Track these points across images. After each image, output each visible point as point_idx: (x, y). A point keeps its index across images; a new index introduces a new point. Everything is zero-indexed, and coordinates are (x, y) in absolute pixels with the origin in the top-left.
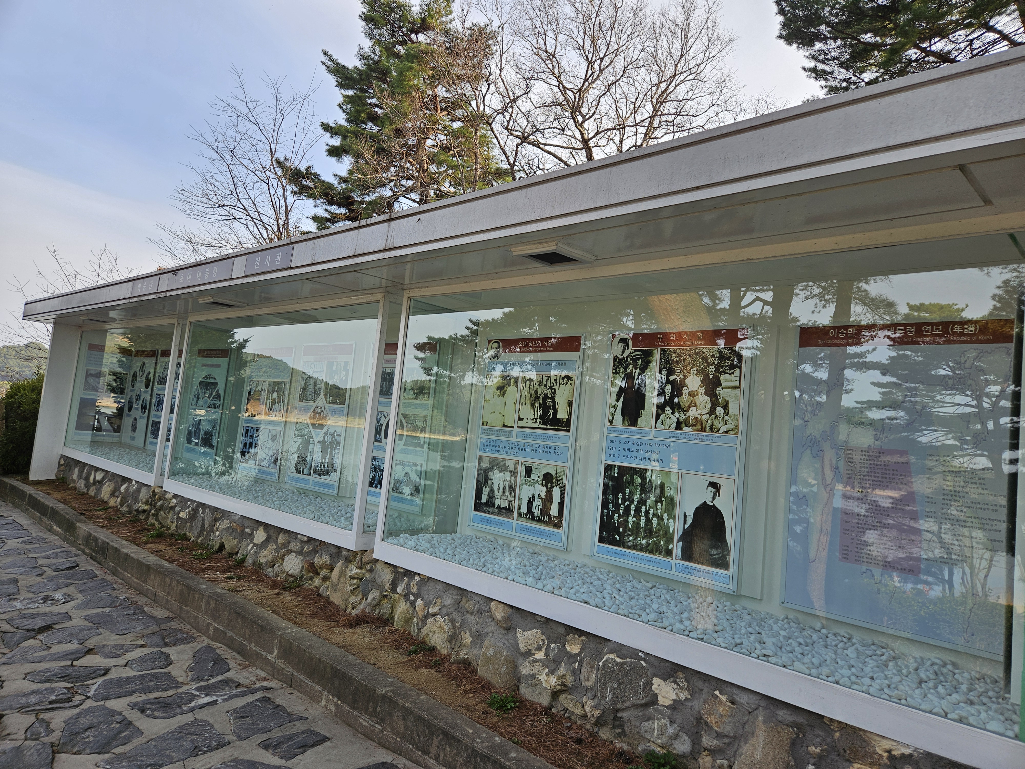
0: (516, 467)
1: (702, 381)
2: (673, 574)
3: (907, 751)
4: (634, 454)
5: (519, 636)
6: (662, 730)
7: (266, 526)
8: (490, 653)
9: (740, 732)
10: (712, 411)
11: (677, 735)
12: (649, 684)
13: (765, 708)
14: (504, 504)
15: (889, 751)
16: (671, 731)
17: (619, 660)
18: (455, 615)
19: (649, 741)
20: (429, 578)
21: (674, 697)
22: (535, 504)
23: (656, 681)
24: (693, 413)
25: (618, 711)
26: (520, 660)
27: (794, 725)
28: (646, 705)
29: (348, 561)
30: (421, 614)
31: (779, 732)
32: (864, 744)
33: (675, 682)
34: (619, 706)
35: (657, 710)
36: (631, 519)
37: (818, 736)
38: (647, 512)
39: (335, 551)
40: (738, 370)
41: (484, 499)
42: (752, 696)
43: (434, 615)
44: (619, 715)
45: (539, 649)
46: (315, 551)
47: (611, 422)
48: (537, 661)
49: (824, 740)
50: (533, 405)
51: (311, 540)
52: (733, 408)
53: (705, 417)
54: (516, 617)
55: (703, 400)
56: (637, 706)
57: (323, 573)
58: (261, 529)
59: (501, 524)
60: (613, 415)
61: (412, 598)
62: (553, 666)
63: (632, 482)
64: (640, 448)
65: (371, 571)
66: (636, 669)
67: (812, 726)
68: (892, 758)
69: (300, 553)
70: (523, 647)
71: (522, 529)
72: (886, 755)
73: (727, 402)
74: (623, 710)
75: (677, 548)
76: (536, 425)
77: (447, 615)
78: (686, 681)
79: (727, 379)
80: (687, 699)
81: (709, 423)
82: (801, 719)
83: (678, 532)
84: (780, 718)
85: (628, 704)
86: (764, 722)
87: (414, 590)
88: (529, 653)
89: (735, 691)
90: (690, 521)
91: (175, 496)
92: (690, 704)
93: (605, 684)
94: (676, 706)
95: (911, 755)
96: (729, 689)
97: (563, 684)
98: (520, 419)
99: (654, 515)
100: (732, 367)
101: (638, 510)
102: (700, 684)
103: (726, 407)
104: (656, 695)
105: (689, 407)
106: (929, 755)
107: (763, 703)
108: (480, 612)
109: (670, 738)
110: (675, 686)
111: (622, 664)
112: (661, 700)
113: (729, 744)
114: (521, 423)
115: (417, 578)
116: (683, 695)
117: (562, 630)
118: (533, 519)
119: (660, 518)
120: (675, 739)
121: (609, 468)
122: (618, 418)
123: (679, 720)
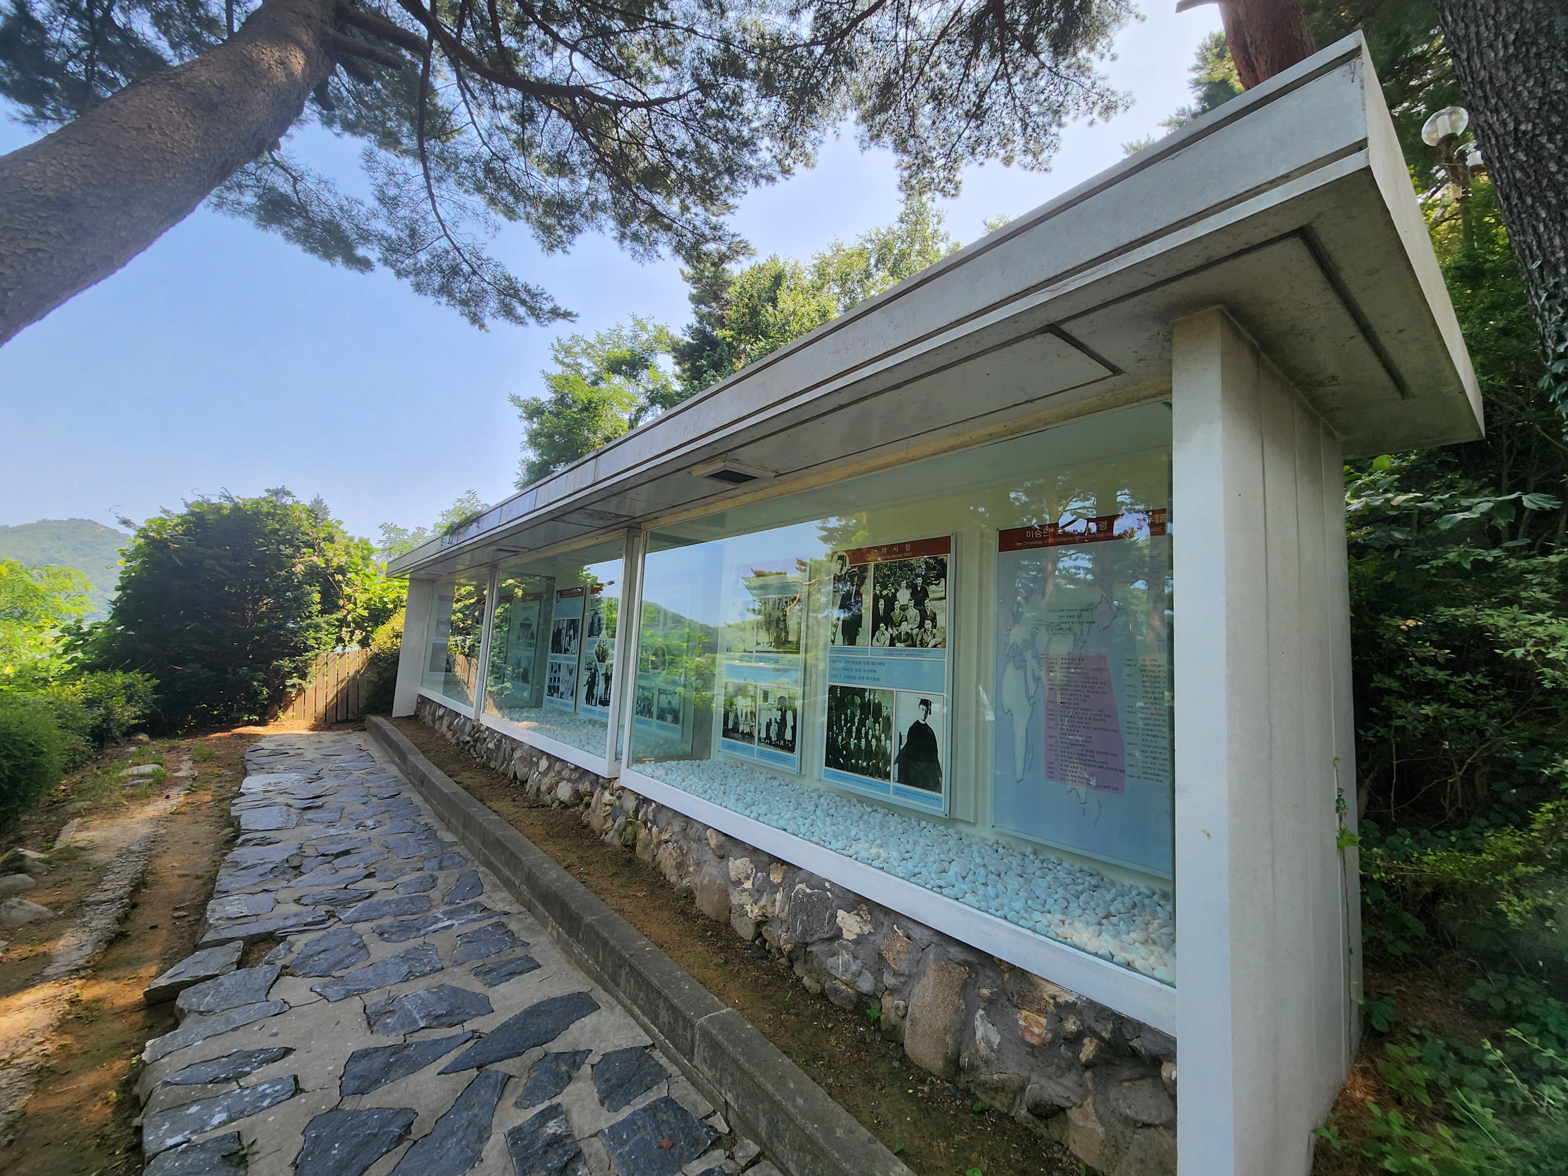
0: (755, 693)
1: (912, 595)
2: (892, 798)
3: (1071, 999)
4: (854, 674)
5: (730, 864)
6: (846, 965)
7: (549, 756)
8: (706, 882)
9: (915, 970)
10: (921, 625)
11: (861, 972)
12: (834, 916)
13: (937, 945)
14: (747, 730)
15: (1054, 998)
16: (854, 968)
17: (808, 891)
18: (682, 842)
19: (836, 978)
20: (663, 806)
21: (858, 931)
22: (772, 728)
23: (841, 913)
24: (905, 627)
25: (807, 944)
26: (731, 889)
27: (964, 963)
28: (831, 939)
29: (604, 788)
30: (655, 841)
31: (949, 972)
32: (1032, 988)
33: (858, 914)
34: (808, 939)
35: (841, 945)
36: (853, 741)
37: (989, 977)
38: (867, 733)
39: (594, 778)
40: (943, 580)
41: (730, 726)
42: (925, 931)
43: (666, 842)
44: (808, 949)
45: (747, 878)
46: (580, 778)
47: (833, 642)
48: (744, 890)
49: (994, 982)
50: (768, 629)
51: (577, 768)
52: (941, 620)
53: (915, 631)
54: (729, 845)
55: (913, 613)
56: (823, 940)
57: (586, 799)
58: (545, 757)
59: (744, 749)
60: (834, 634)
61: (649, 825)
62: (757, 896)
63: (853, 702)
64: (858, 667)
65: (619, 798)
66: (823, 900)
67: (983, 966)
68: (1057, 1005)
69: (569, 780)
70: (733, 875)
71: (762, 754)
72: (1052, 1001)
73: (935, 614)
74: (812, 944)
75: (893, 769)
76: (771, 649)
77: (676, 842)
78: (870, 913)
79: (934, 591)
80: (870, 933)
81: (919, 638)
82: (971, 958)
83: (894, 754)
84: (951, 957)
85: (816, 937)
86: (935, 960)
87: (651, 817)
88: (739, 883)
89: (911, 925)
90: (905, 741)
91: (488, 728)
92: (872, 938)
93: (795, 916)
94: (860, 940)
95: (1074, 1004)
96: (904, 923)
97: (764, 915)
98: (758, 644)
99: (873, 736)
100: (938, 578)
101: (859, 731)
102: (881, 917)
103: (934, 620)
104: (840, 929)
105: (901, 621)
106: (1092, 1004)
107: (936, 939)
108: (700, 840)
109: (853, 974)
110: (859, 919)
111: (811, 895)
112: (846, 935)
113: (904, 984)
114: (759, 648)
115: (654, 805)
116: (867, 929)
117: (766, 859)
118: (771, 744)
119: (879, 740)
120: (859, 976)
121: (832, 689)
122: (839, 637)
123: (862, 956)
